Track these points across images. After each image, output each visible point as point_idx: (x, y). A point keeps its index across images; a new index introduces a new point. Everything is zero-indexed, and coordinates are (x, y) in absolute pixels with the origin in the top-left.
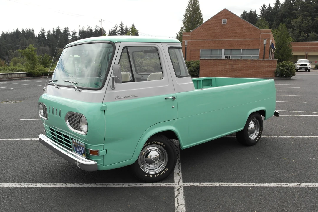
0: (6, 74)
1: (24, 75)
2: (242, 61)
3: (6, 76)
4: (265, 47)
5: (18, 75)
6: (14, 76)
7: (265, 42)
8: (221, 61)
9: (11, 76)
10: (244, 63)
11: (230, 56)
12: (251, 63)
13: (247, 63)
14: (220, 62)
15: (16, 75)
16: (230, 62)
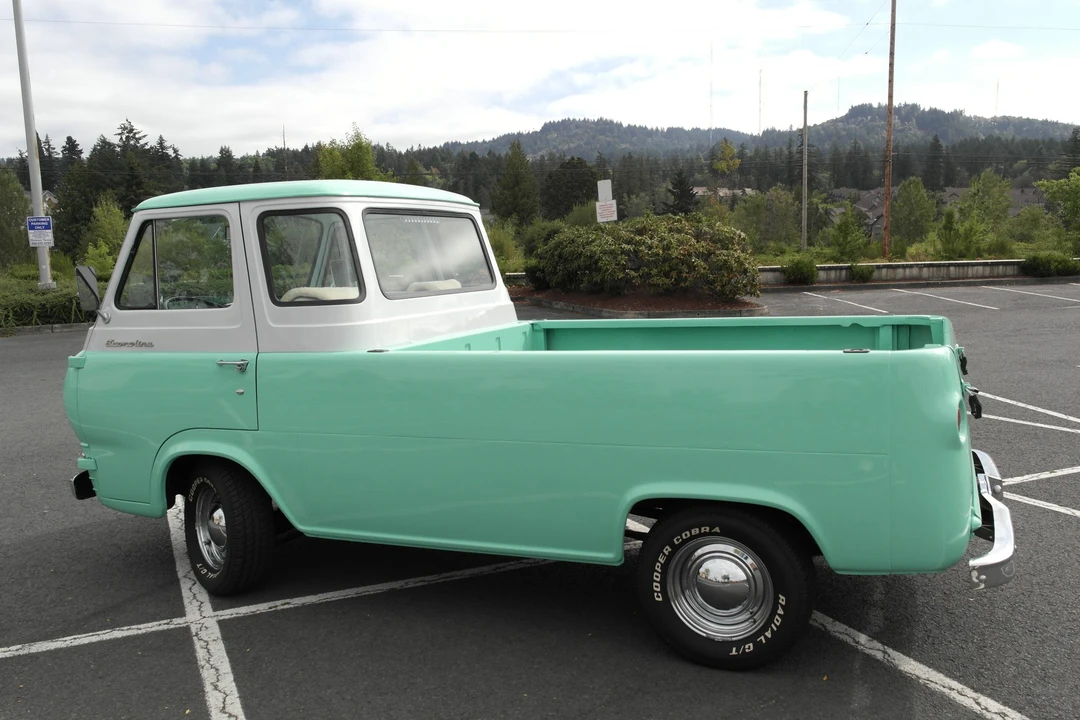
0: (944, 265)
1: (1010, 270)
3: (943, 271)
5: (988, 269)
6: (971, 271)
9: (961, 270)
15: (980, 268)
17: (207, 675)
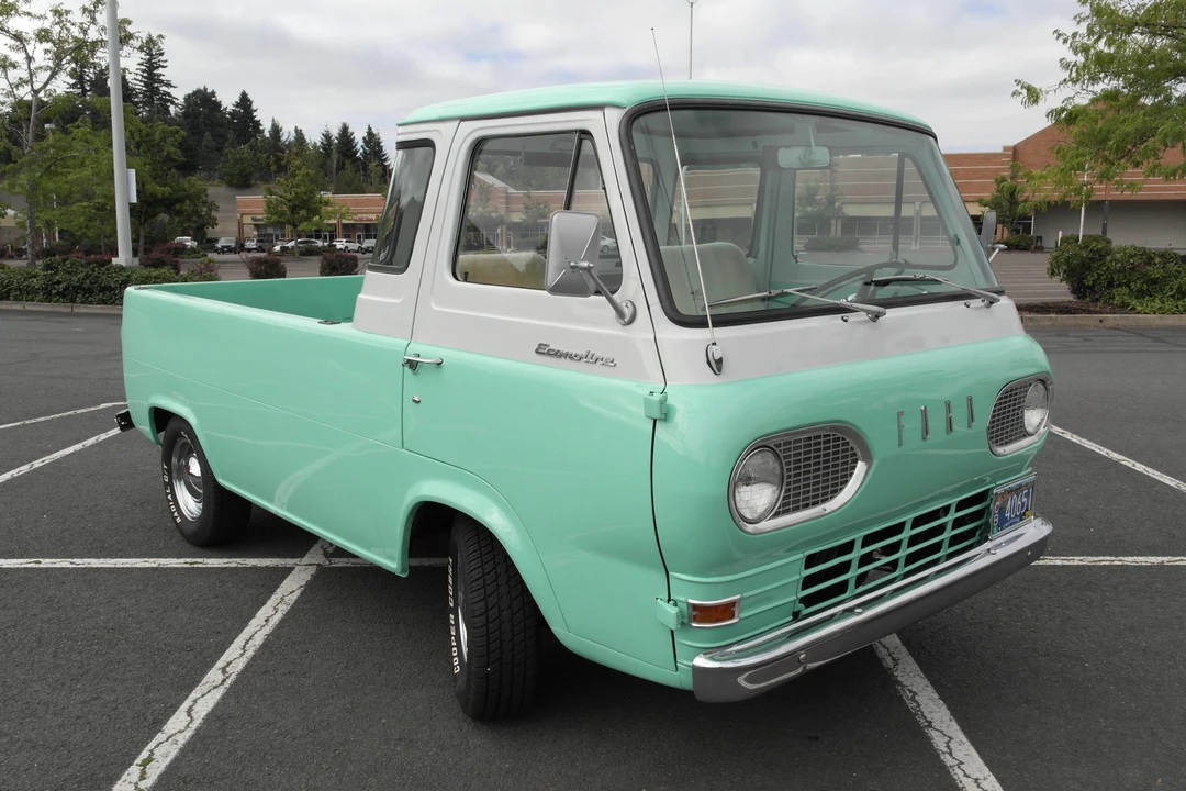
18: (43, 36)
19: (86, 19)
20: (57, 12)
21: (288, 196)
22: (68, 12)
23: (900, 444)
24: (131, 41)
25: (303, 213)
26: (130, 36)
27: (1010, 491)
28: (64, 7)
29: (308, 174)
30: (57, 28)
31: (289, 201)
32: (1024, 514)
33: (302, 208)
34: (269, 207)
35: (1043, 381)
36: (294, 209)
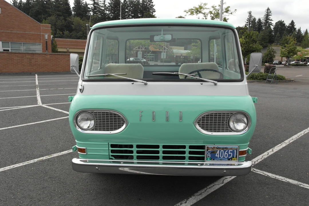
2: (41, 55)
4: (46, 42)
7: (46, 37)
8: (17, 55)
10: (43, 57)
11: (10, 49)
12: (50, 57)
13: (46, 57)
14: (15, 56)
16: (27, 56)
17: (266, 157)
18: (211, 13)
19: (219, 8)
20: (213, 7)
21: (288, 49)
22: (216, 6)
23: (140, 120)
24: (229, 12)
25: (291, 54)
26: (228, 11)
27: (218, 148)
28: (215, 6)
29: (294, 43)
30: (214, 11)
31: (288, 51)
32: (231, 158)
33: (292, 52)
34: (281, 52)
35: (245, 114)
36: (289, 53)
